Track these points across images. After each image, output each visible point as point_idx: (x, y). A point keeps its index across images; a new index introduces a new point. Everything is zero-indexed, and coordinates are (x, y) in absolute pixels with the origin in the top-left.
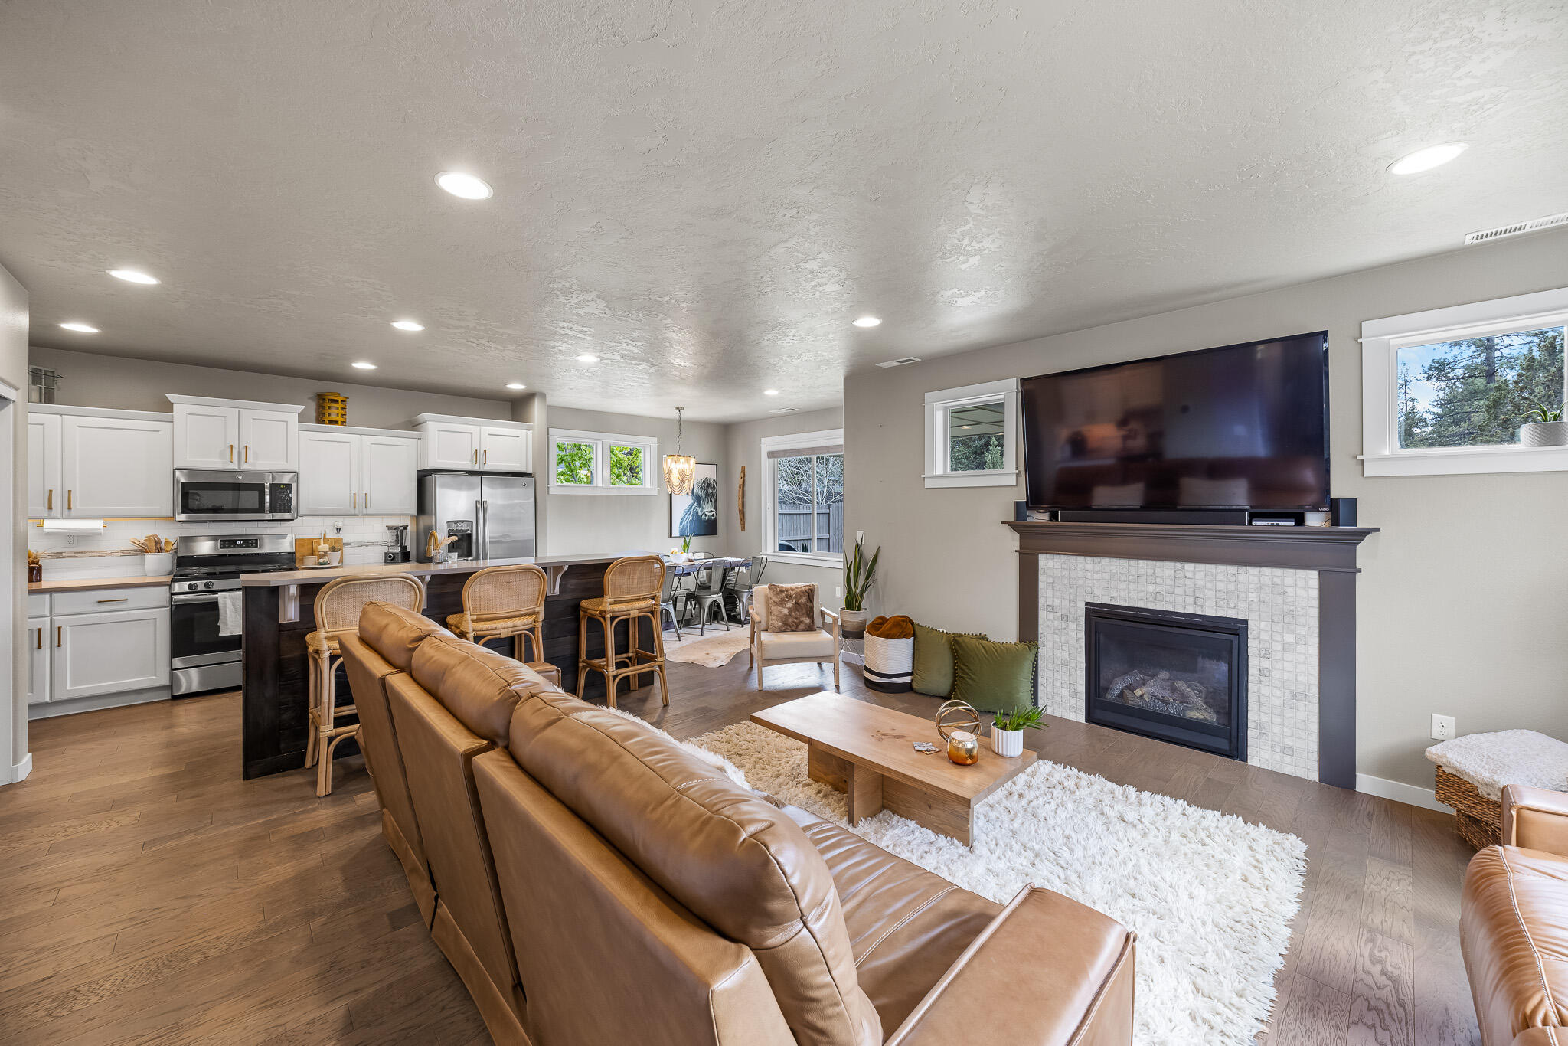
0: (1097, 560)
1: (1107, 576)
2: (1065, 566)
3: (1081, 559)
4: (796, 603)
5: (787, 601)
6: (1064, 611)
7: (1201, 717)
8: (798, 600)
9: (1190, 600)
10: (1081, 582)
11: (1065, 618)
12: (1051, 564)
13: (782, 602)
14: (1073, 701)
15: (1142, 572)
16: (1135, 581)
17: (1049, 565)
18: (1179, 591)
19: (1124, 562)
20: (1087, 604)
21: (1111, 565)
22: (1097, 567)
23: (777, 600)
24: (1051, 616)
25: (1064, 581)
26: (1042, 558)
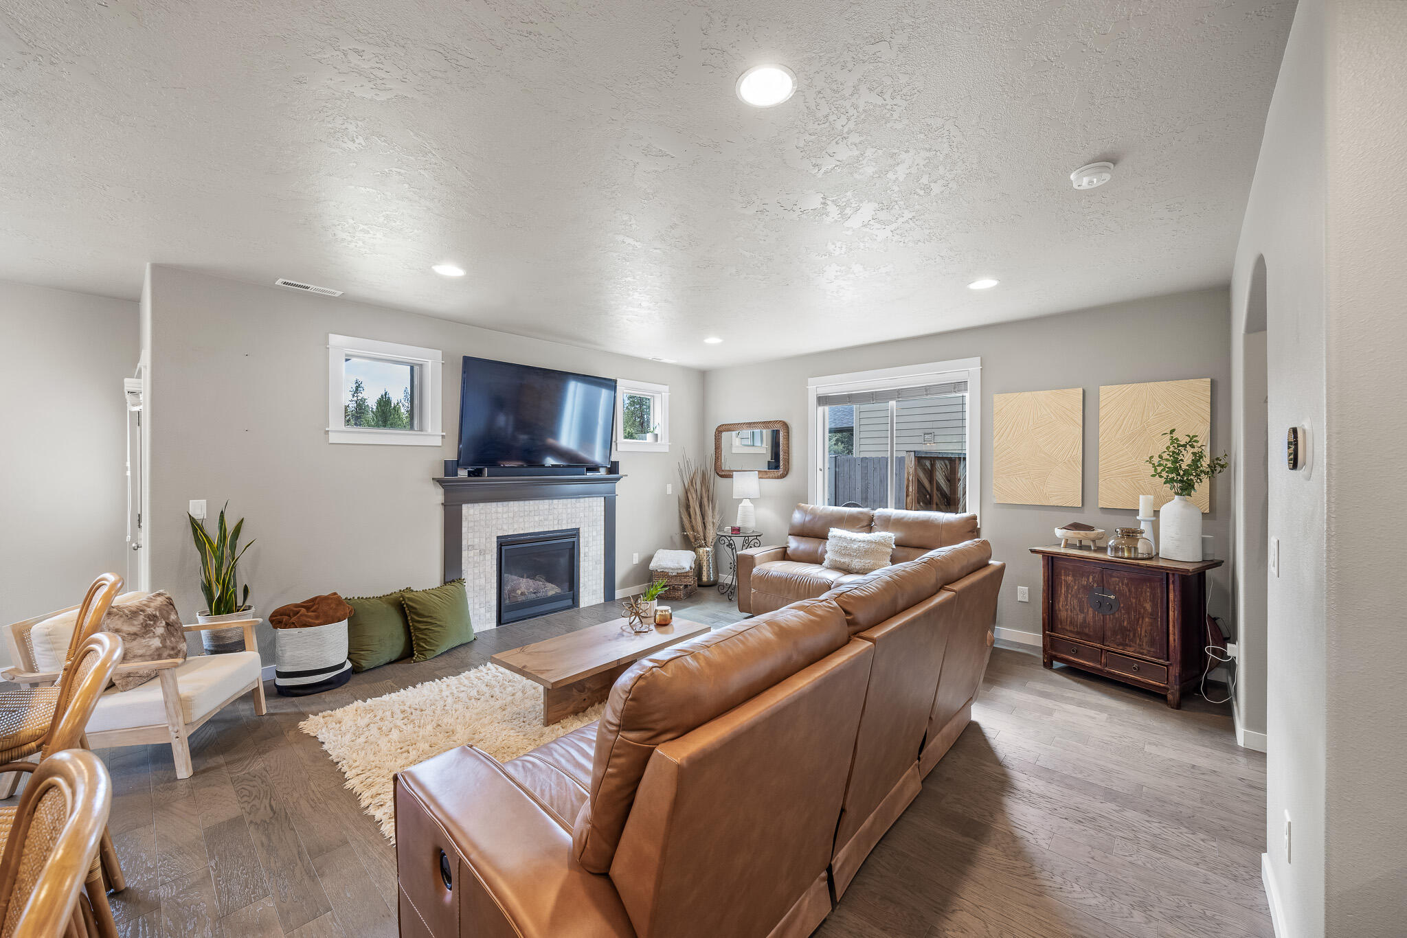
0: (505, 503)
1: (511, 515)
2: (482, 511)
3: (494, 504)
4: (167, 624)
5: (155, 625)
6: (483, 547)
7: (554, 593)
8: (168, 618)
9: (556, 522)
10: (494, 522)
11: (482, 552)
12: (471, 511)
13: (146, 630)
14: (488, 615)
15: (532, 508)
16: (529, 515)
17: (470, 512)
18: (551, 517)
19: (521, 503)
20: (498, 537)
21: (515, 506)
22: (505, 509)
23: (133, 629)
24: (471, 554)
25: (483, 523)
26: (465, 508)
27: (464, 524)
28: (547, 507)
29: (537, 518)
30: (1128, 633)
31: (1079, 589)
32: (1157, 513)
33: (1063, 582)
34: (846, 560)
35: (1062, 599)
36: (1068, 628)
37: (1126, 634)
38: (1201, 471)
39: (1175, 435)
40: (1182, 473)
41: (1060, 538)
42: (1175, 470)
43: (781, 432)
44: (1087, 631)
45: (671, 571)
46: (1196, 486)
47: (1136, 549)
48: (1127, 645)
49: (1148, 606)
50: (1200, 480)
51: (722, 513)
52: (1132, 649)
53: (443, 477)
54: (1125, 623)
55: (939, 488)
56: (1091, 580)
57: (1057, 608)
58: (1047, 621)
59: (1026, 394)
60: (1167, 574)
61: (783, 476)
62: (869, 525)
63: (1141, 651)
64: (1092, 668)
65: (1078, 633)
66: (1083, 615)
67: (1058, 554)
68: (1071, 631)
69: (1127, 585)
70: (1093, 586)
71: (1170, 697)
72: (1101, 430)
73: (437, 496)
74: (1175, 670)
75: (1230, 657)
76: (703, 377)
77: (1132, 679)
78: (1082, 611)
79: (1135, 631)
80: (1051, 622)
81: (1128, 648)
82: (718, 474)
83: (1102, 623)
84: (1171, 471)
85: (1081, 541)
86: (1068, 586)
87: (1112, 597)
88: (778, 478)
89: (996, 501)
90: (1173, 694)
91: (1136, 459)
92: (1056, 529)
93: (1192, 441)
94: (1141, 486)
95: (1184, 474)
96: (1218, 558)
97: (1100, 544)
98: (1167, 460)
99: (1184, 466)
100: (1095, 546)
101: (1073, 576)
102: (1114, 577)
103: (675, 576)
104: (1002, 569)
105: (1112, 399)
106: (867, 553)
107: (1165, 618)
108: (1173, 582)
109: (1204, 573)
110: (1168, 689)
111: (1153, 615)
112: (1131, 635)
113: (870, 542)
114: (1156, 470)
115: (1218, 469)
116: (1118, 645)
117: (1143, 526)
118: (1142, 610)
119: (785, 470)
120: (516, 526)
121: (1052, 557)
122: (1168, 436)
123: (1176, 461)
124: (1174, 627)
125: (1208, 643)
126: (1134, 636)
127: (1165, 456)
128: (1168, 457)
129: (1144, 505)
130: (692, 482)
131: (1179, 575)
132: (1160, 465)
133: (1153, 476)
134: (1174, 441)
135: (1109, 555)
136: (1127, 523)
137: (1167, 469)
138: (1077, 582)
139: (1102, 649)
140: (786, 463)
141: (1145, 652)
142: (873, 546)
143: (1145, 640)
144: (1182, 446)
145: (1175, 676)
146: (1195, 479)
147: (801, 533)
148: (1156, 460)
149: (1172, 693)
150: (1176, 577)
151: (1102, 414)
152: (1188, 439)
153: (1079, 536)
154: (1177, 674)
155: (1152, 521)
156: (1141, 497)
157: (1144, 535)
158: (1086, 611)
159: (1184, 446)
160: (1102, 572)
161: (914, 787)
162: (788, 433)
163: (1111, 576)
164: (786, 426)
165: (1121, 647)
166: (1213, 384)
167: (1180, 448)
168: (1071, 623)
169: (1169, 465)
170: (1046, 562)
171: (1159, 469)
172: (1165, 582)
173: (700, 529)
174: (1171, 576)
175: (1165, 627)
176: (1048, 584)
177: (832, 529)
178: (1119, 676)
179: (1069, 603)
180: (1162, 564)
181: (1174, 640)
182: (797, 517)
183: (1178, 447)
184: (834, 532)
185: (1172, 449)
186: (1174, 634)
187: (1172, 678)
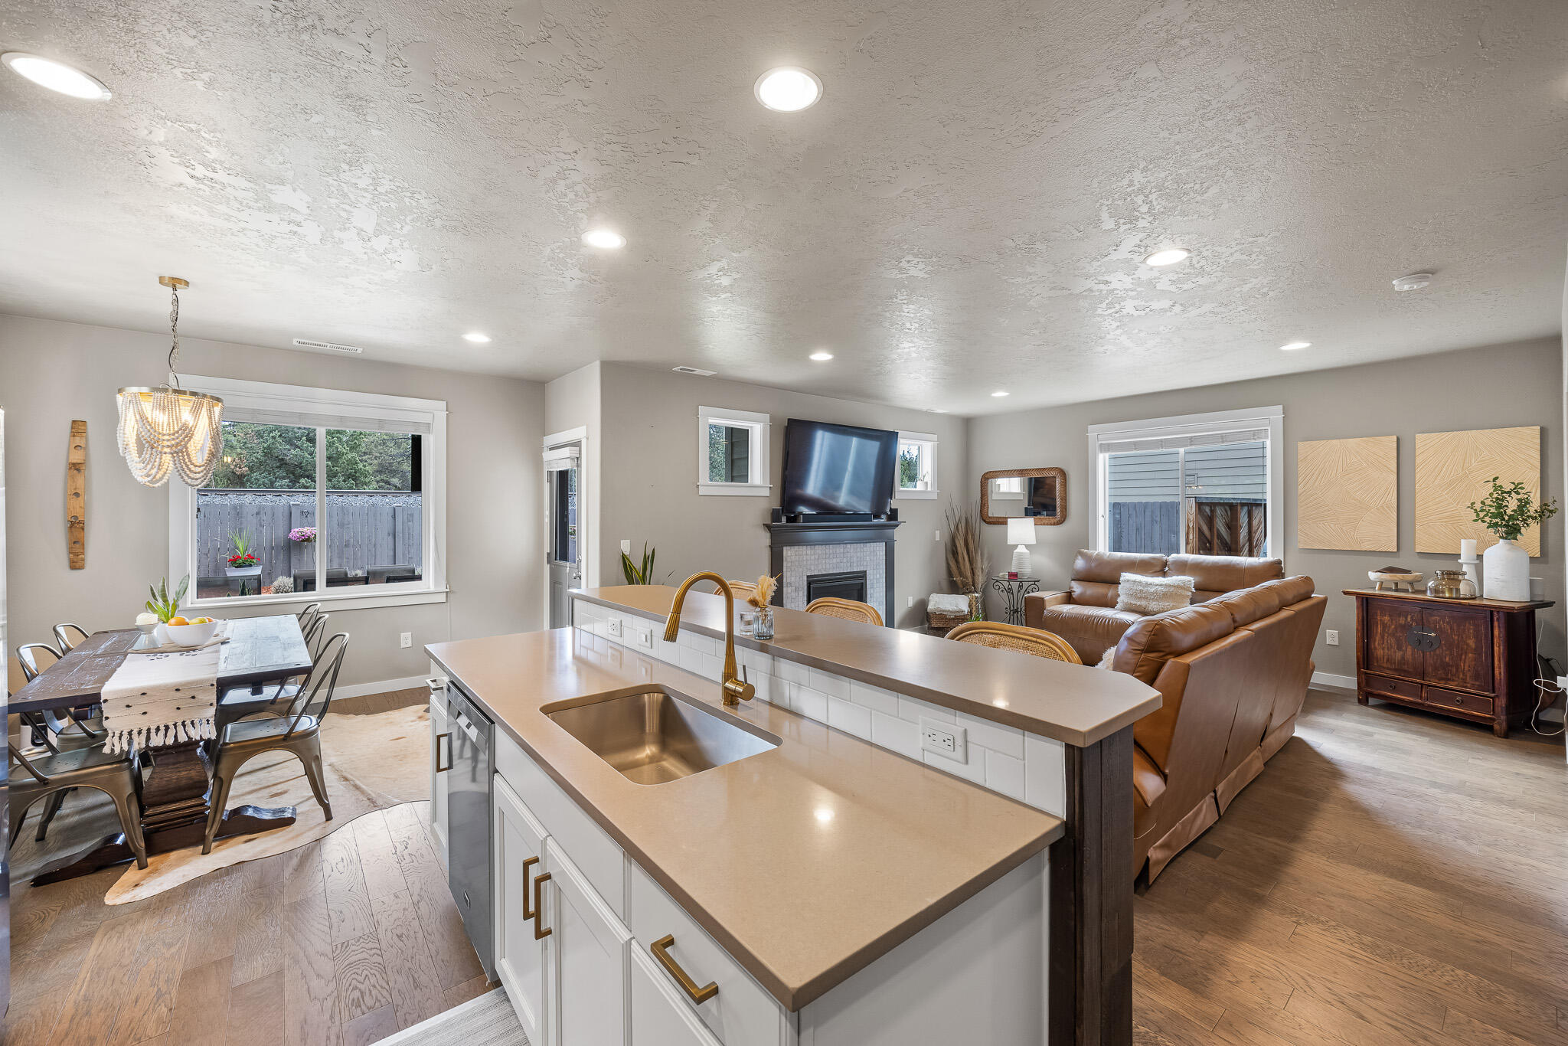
1: (816, 556)
2: (797, 554)
3: (805, 547)
6: (797, 584)
9: (849, 564)
10: (805, 563)
11: (797, 590)
16: (828, 557)
17: (789, 554)
20: (808, 577)
21: (819, 549)
22: (813, 551)
24: (789, 590)
25: (797, 563)
26: (785, 548)
27: (785, 564)
28: (842, 550)
29: (835, 560)
30: (1450, 668)
31: (1396, 628)
32: (1480, 557)
33: (1379, 622)
34: (1143, 603)
35: (1378, 638)
36: (1385, 665)
37: (1447, 671)
38: (1528, 516)
39: (1498, 483)
40: (1507, 518)
41: (1374, 579)
42: (1501, 515)
43: (1057, 480)
44: (1405, 667)
45: (949, 613)
46: (1523, 530)
47: (1458, 590)
48: (1449, 680)
49: (1472, 643)
50: (1528, 525)
51: (990, 559)
52: (1456, 683)
53: (770, 523)
54: (1447, 659)
55: (1220, 536)
56: (1409, 619)
57: (1373, 647)
58: (1361, 660)
59: (1334, 442)
60: (1492, 612)
61: (1059, 523)
62: (1162, 569)
63: (1465, 685)
64: (1411, 702)
65: (1396, 670)
66: (1401, 653)
67: (1374, 595)
68: (1388, 668)
69: (1448, 623)
70: (1412, 625)
71: (1496, 727)
72: (1418, 476)
73: (765, 539)
74: (1502, 702)
75: (1560, 689)
76: (968, 426)
77: (1455, 711)
78: (1399, 648)
79: (1458, 667)
80: (1366, 660)
81: (1451, 683)
82: (984, 521)
83: (1422, 660)
84: (1494, 516)
85: (1396, 584)
86: (1384, 626)
87: (1433, 634)
88: (1054, 524)
89: (1301, 546)
90: (1501, 722)
91: (1457, 504)
92: (1370, 573)
93: (1517, 488)
94: (1463, 531)
95: (1509, 519)
96: (1548, 599)
97: (1418, 587)
98: (1490, 506)
99: (1509, 512)
100: (1413, 588)
101: (1390, 616)
102: (1435, 616)
103: (954, 619)
104: (1324, 602)
105: (1428, 447)
106: (1165, 596)
107: (1490, 652)
108: (1498, 619)
109: (1533, 612)
110: (1494, 720)
111: (1477, 651)
112: (1454, 670)
113: (1167, 586)
114: (1478, 515)
115: (1547, 514)
116: (1439, 680)
117: (1465, 569)
118: (1465, 646)
119: (1062, 517)
120: (820, 567)
121: (1367, 598)
122: (1492, 484)
123: (1500, 507)
124: (1499, 661)
125: (1537, 676)
126: (1457, 670)
127: (1488, 502)
128: (1491, 503)
129: (1466, 550)
130: (957, 527)
131: (1503, 612)
132: (1482, 511)
133: (1475, 521)
134: (1496, 488)
135: (1429, 596)
136: (1449, 566)
137: (1490, 515)
138: (1394, 622)
139: (1422, 684)
140: (1064, 510)
141: (1469, 685)
142: (1172, 589)
143: (1468, 674)
144: (1506, 492)
145: (1501, 707)
146: (1521, 525)
147: (1085, 578)
148: (1478, 506)
149: (1499, 723)
150: (1501, 614)
151: (1418, 460)
152: (1513, 486)
153: (1396, 578)
154: (1504, 705)
155: (1476, 565)
156: (1463, 541)
157: (1466, 577)
158: (1404, 648)
159: (1509, 493)
160: (1421, 612)
161: (1257, 766)
162: (1065, 479)
163: (1431, 615)
164: (1063, 474)
165: (1443, 682)
166: (1543, 433)
167: (1504, 495)
168: (1388, 660)
169: (1493, 510)
170: (1360, 603)
171: (1482, 515)
172: (1489, 619)
173: (969, 574)
174: (1495, 614)
175: (1490, 661)
176: (1363, 624)
177: (1123, 574)
178: (1441, 709)
179: (1385, 641)
180: (1485, 602)
181: (1500, 673)
182: (1080, 563)
183: (1502, 493)
184: (1126, 576)
185: (1495, 495)
186: (1500, 668)
187: (1498, 709)
